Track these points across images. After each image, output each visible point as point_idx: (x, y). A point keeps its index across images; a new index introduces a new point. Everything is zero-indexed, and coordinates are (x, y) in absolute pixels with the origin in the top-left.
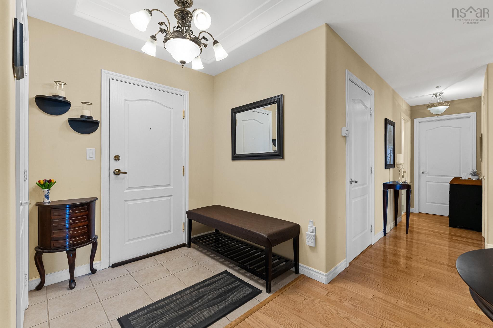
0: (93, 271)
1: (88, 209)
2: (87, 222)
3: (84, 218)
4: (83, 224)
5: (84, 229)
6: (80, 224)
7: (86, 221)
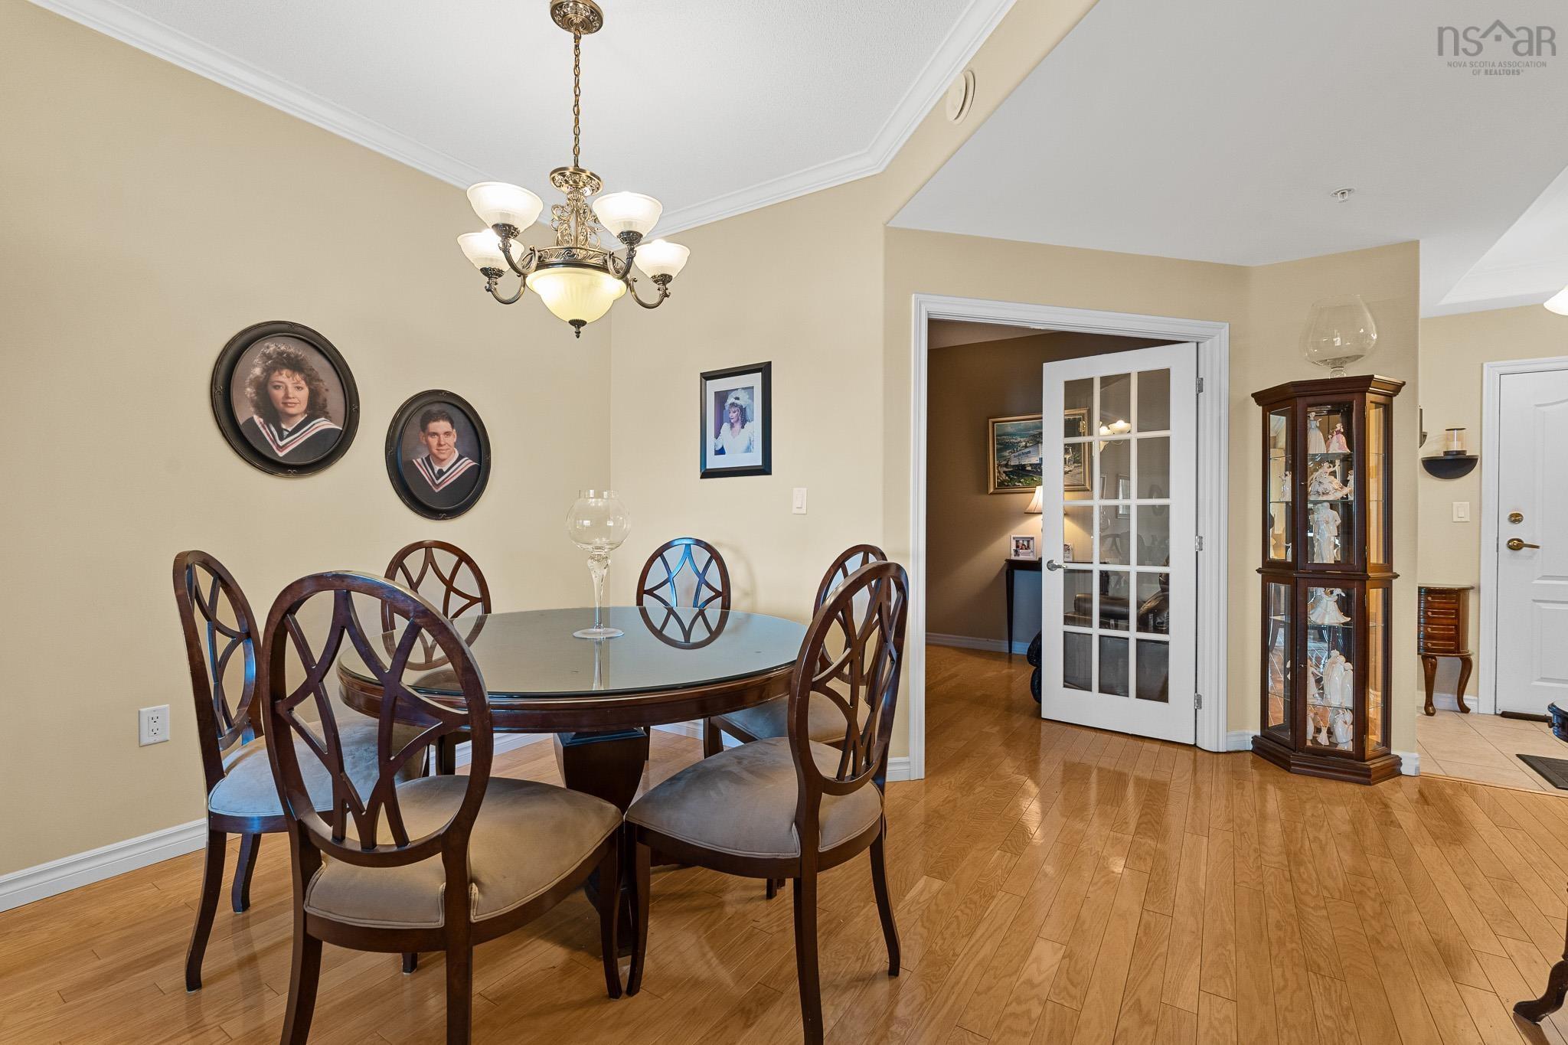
0: (1464, 710)
1: (1458, 600)
2: (1454, 622)
3: (1452, 614)
4: (1449, 621)
5: (1451, 630)
6: (1445, 621)
7: (1453, 618)
